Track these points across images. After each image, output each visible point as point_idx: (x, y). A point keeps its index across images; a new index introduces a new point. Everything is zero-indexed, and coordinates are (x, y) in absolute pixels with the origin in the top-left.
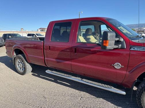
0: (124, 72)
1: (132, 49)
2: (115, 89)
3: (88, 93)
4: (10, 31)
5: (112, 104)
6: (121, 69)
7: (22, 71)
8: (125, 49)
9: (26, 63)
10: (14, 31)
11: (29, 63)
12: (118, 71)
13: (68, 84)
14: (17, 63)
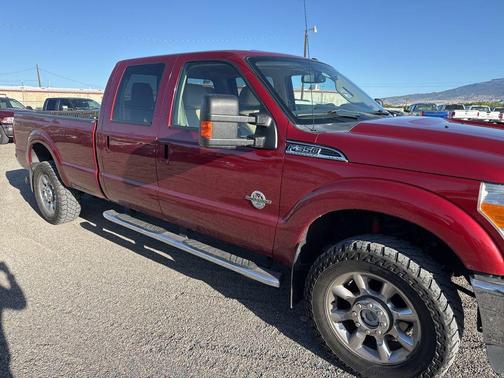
0: (274, 219)
1: (291, 152)
2: (258, 269)
3: (208, 283)
4: (78, 90)
5: (257, 318)
6: (267, 209)
7: (51, 212)
8: (274, 149)
9: (62, 187)
10: (90, 90)
11: (67, 188)
12: (260, 215)
13: (170, 257)
14: (40, 187)
